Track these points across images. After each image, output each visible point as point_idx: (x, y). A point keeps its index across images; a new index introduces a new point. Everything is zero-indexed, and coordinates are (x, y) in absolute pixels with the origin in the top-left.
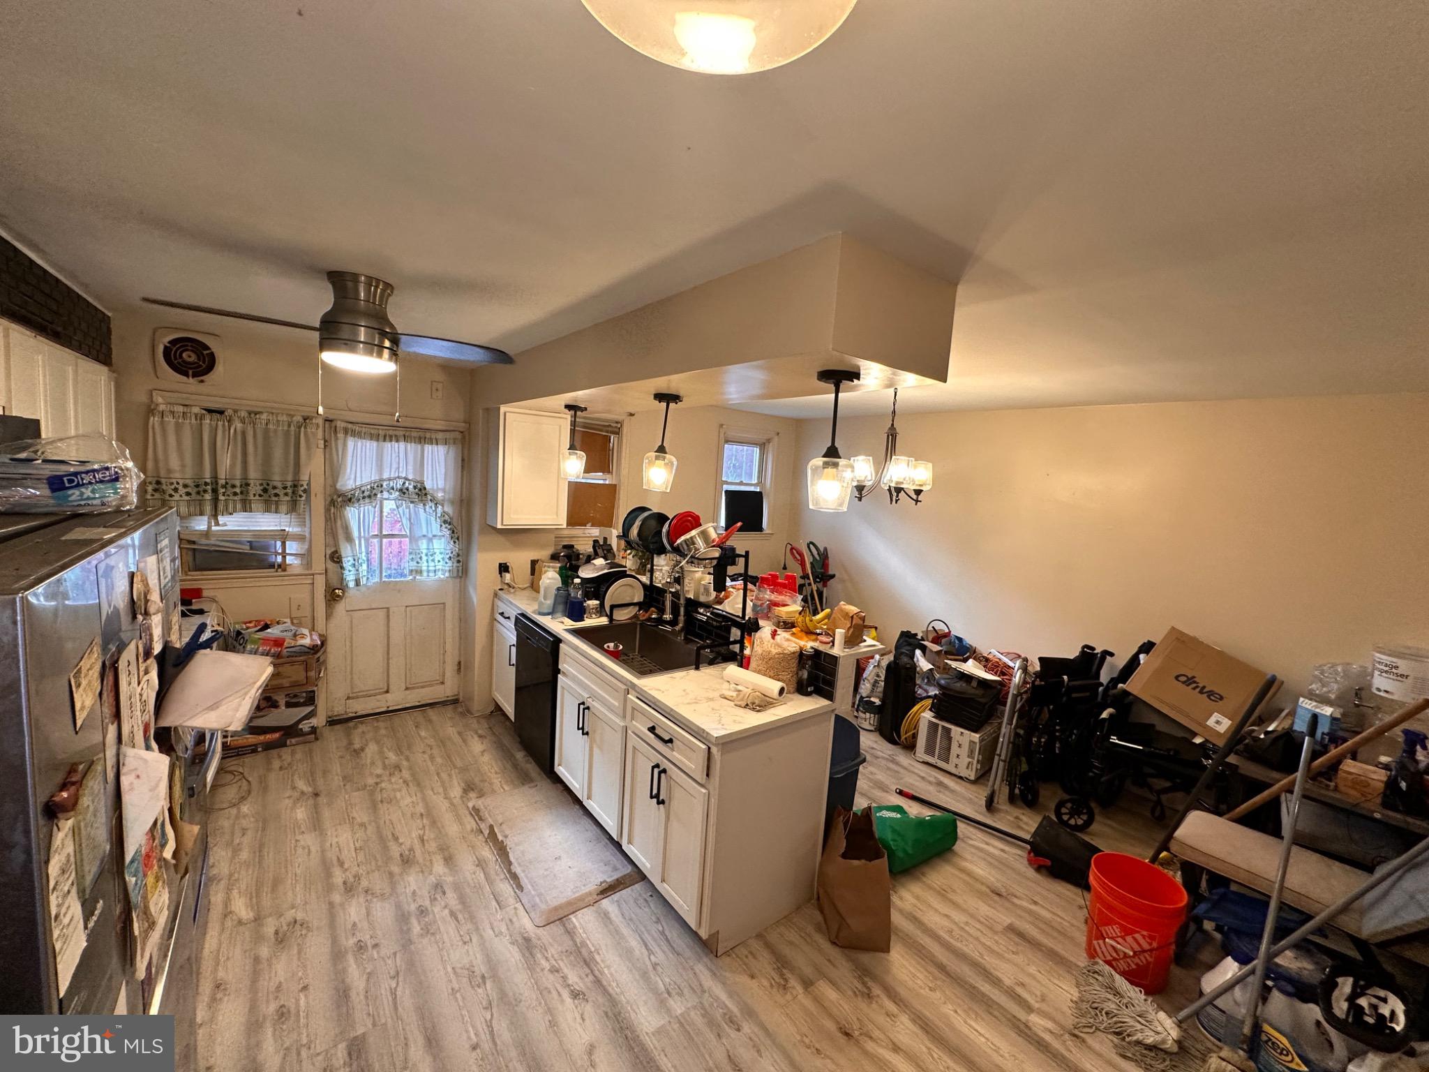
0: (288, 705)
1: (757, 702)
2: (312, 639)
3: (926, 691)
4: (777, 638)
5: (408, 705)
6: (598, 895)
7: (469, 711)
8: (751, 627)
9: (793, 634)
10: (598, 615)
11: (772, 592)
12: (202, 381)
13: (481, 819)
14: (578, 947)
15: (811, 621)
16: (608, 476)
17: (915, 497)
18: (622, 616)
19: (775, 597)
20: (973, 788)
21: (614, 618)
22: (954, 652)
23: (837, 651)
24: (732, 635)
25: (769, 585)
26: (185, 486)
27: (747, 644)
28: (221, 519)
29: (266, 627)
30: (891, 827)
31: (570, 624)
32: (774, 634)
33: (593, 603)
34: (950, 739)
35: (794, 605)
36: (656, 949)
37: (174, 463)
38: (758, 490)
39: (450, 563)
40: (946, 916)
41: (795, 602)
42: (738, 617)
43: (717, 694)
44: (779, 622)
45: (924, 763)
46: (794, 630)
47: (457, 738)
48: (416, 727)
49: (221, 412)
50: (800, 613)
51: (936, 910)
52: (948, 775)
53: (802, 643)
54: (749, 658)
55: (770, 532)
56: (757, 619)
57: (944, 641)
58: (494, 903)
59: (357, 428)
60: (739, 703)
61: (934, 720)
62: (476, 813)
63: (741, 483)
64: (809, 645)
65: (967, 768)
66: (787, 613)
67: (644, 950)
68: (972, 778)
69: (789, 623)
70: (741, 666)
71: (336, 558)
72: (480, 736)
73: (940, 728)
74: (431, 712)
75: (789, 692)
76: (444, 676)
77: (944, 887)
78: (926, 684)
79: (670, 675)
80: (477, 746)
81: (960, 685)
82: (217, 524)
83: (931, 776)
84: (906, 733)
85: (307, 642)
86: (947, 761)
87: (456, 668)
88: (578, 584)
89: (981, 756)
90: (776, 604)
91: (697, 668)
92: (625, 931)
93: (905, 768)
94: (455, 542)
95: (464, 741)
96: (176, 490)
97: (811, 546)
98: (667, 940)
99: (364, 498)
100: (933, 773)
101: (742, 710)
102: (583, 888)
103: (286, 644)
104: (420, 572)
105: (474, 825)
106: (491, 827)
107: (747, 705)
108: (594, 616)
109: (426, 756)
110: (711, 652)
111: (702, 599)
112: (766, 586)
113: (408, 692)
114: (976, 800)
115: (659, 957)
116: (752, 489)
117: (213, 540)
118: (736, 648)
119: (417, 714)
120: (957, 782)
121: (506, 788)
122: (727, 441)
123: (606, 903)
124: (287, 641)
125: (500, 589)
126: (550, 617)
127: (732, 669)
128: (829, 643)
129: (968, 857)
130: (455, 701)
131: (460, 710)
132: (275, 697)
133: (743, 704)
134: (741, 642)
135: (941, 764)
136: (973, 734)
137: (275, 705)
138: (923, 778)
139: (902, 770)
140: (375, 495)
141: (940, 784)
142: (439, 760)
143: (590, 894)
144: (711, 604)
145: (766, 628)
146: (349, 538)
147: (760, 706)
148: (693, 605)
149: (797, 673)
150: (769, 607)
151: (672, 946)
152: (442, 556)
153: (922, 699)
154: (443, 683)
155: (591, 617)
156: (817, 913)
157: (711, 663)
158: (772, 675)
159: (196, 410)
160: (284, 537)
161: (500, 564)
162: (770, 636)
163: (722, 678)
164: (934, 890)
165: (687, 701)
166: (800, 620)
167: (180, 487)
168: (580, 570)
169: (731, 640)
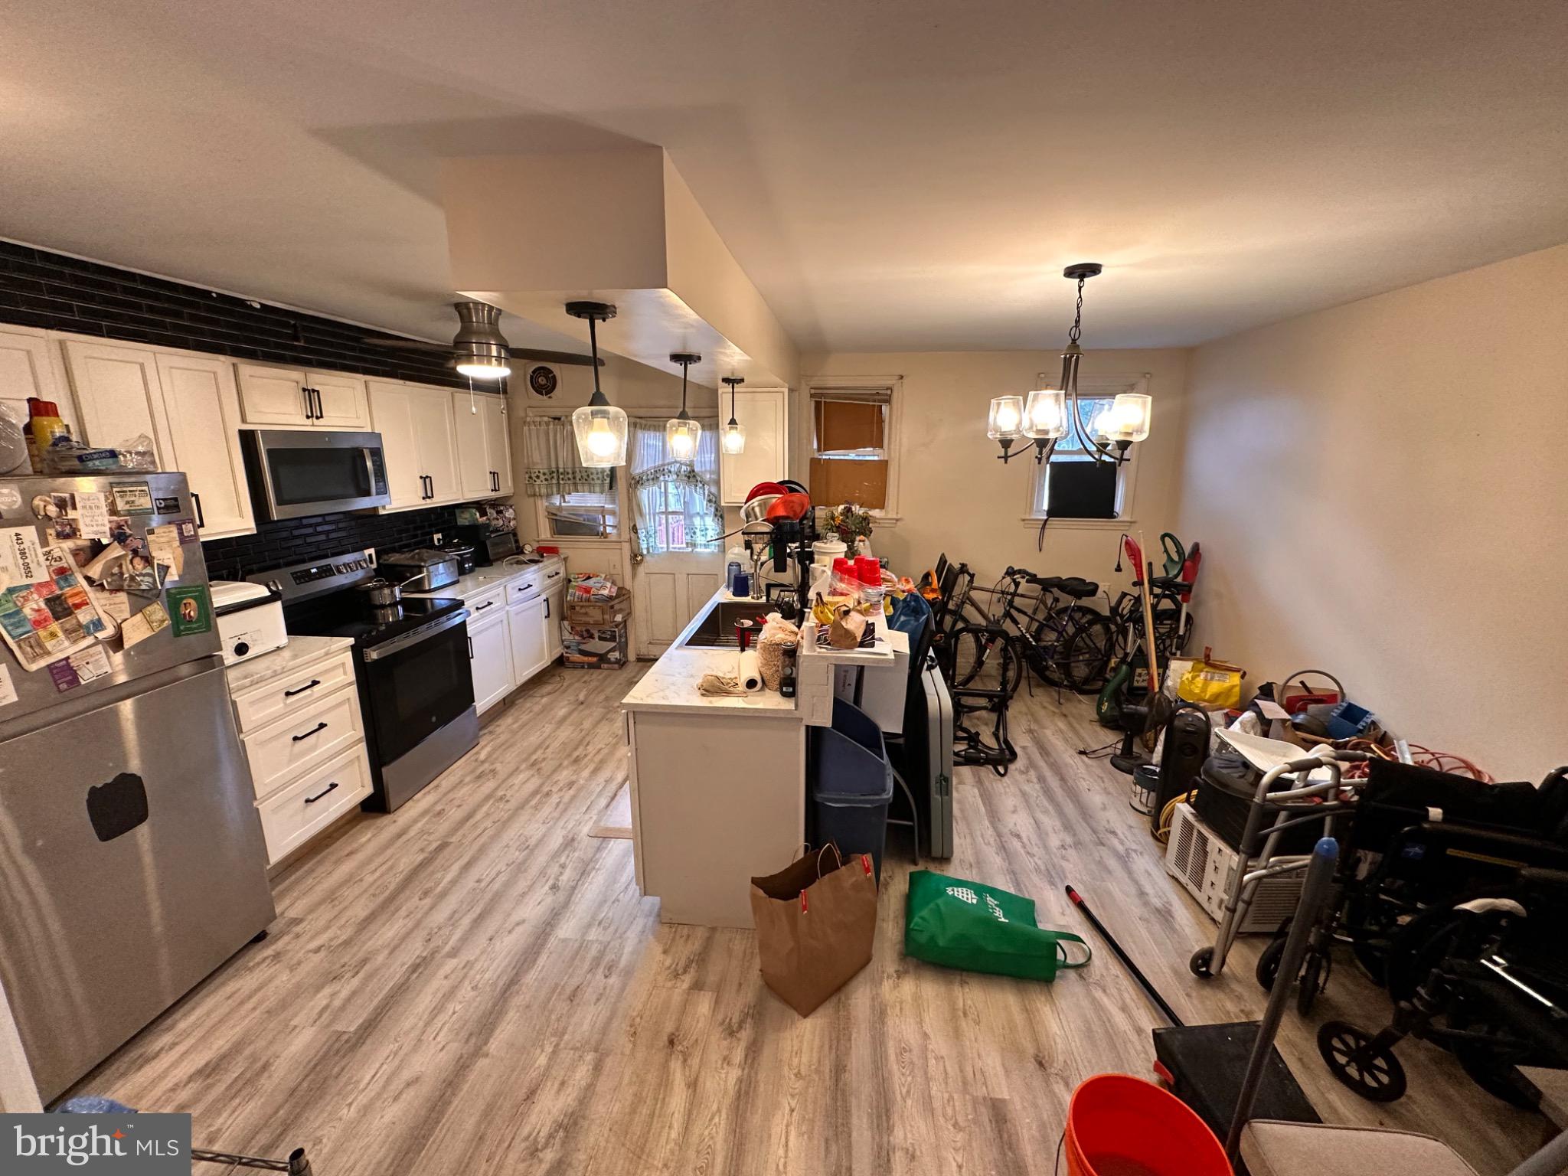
0: (601, 639)
2: (610, 591)
12: (550, 397)
14: (592, 860)
16: (878, 451)
26: (544, 474)
28: (567, 498)
29: (589, 578)
31: (728, 597)
34: (1206, 853)
37: (536, 457)
40: (925, 1035)
45: (1173, 877)
49: (559, 419)
59: (643, 422)
61: (1191, 818)
65: (1221, 907)
71: (635, 529)
73: (1196, 833)
79: (707, 651)
82: (565, 502)
83: (1161, 897)
84: (1164, 824)
85: (606, 592)
86: (1199, 886)
94: (718, 520)
96: (538, 477)
97: (1167, 540)
99: (648, 480)
103: (592, 593)
104: (694, 545)
115: (626, 898)
117: (564, 513)
124: (594, 589)
132: (592, 631)
137: (592, 637)
140: (658, 478)
141: (1163, 912)
146: (641, 514)
159: (546, 419)
160: (603, 512)
167: (541, 475)
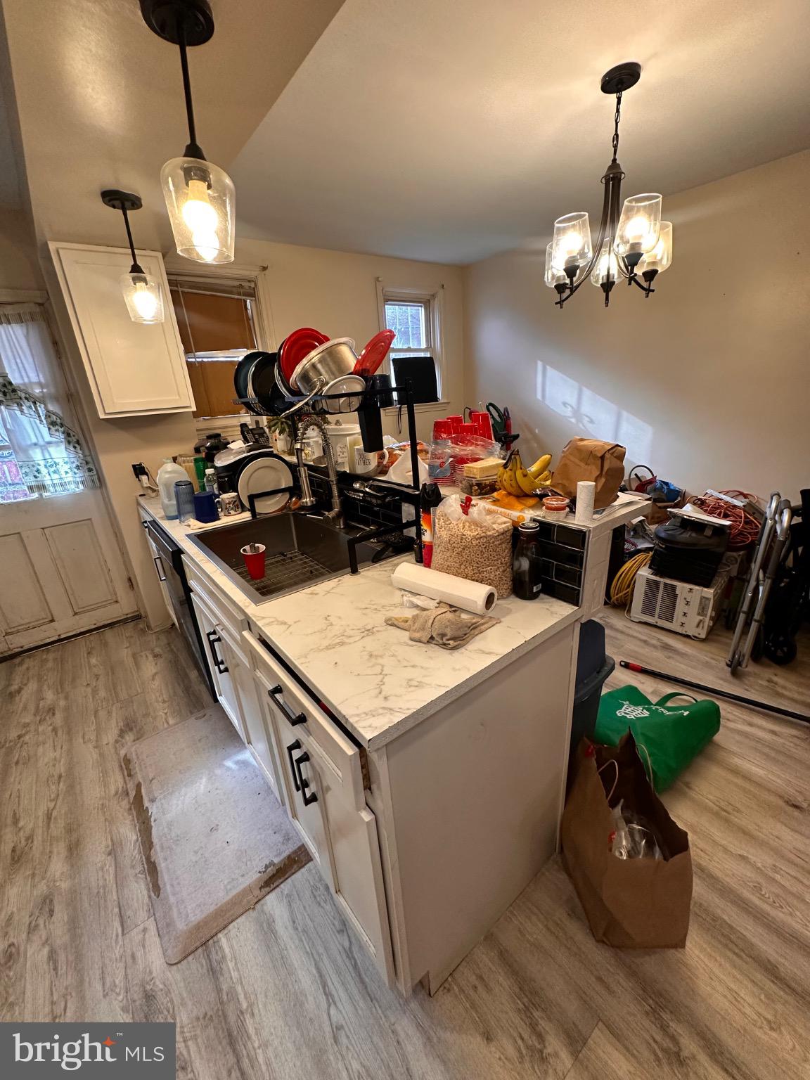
1: (449, 633)
3: (634, 545)
4: (473, 511)
5: (82, 630)
6: (260, 888)
7: (149, 627)
8: (428, 499)
9: (495, 502)
10: (240, 510)
11: (456, 442)
13: (129, 775)
14: (222, 1003)
15: (525, 476)
17: (645, 285)
18: (268, 507)
19: (460, 450)
20: (705, 647)
21: (258, 510)
22: (664, 497)
23: (582, 519)
24: (404, 515)
25: (450, 433)
27: (424, 527)
30: (643, 734)
31: (196, 526)
32: (466, 506)
33: (227, 496)
34: (675, 597)
35: (491, 459)
36: (339, 993)
38: (429, 356)
39: (79, 473)
40: (742, 857)
41: (491, 454)
42: (408, 487)
43: (379, 619)
44: (471, 486)
45: (640, 622)
46: (495, 494)
47: (129, 662)
48: (89, 653)
50: (505, 466)
51: (725, 850)
52: (672, 635)
53: (515, 514)
54: (430, 548)
55: (446, 401)
56: (435, 485)
57: (649, 488)
58: (117, 924)
60: (417, 635)
61: (654, 577)
62: (127, 765)
63: (409, 350)
64: (528, 515)
65: (698, 626)
66: (482, 469)
67: (322, 998)
68: (703, 636)
69: (486, 486)
70: (420, 560)
72: (156, 656)
73: (662, 586)
74: (109, 634)
75: (501, 597)
76: (116, 594)
77: (723, 804)
78: (633, 537)
79: (308, 590)
80: (150, 667)
81: (687, 536)
83: (653, 638)
84: (617, 594)
86: (670, 619)
87: (128, 584)
88: (211, 475)
89: (714, 612)
90: (462, 460)
91: (354, 571)
92: (297, 958)
93: (622, 632)
94: (75, 447)
95: (137, 664)
97: (491, 408)
98: (355, 966)
100: (654, 634)
101: (423, 647)
102: (241, 880)
104: (43, 488)
105: (120, 784)
106: (139, 786)
107: (432, 638)
108: (232, 512)
109: (89, 690)
110: (378, 542)
111: (360, 470)
112: (444, 436)
113: (77, 617)
114: (714, 662)
115: (344, 1012)
116: (422, 355)
118: (412, 532)
119: (93, 638)
120: (685, 643)
121: (171, 722)
122: (387, 300)
123: (273, 903)
125: (141, 495)
126: (178, 520)
127: (406, 569)
128: (563, 509)
129: (734, 748)
130: (137, 617)
131: (141, 626)
133: (426, 636)
134: (416, 523)
135: (661, 623)
136: (705, 589)
138: (645, 642)
139: (619, 636)
141: (666, 647)
142: (102, 694)
143: (249, 889)
144: (372, 474)
145: (452, 499)
147: (454, 639)
148: (346, 479)
149: (512, 565)
150: (453, 467)
151: (362, 982)
152: (68, 466)
153: (632, 554)
154: (117, 602)
155: (229, 514)
156: (564, 876)
157: (377, 558)
158: (471, 573)
161: (134, 466)
162: (460, 510)
163: (391, 584)
164: (709, 810)
165: (326, 643)
166: (506, 476)
168: (216, 459)
169: (404, 521)
